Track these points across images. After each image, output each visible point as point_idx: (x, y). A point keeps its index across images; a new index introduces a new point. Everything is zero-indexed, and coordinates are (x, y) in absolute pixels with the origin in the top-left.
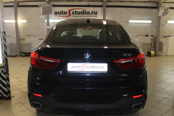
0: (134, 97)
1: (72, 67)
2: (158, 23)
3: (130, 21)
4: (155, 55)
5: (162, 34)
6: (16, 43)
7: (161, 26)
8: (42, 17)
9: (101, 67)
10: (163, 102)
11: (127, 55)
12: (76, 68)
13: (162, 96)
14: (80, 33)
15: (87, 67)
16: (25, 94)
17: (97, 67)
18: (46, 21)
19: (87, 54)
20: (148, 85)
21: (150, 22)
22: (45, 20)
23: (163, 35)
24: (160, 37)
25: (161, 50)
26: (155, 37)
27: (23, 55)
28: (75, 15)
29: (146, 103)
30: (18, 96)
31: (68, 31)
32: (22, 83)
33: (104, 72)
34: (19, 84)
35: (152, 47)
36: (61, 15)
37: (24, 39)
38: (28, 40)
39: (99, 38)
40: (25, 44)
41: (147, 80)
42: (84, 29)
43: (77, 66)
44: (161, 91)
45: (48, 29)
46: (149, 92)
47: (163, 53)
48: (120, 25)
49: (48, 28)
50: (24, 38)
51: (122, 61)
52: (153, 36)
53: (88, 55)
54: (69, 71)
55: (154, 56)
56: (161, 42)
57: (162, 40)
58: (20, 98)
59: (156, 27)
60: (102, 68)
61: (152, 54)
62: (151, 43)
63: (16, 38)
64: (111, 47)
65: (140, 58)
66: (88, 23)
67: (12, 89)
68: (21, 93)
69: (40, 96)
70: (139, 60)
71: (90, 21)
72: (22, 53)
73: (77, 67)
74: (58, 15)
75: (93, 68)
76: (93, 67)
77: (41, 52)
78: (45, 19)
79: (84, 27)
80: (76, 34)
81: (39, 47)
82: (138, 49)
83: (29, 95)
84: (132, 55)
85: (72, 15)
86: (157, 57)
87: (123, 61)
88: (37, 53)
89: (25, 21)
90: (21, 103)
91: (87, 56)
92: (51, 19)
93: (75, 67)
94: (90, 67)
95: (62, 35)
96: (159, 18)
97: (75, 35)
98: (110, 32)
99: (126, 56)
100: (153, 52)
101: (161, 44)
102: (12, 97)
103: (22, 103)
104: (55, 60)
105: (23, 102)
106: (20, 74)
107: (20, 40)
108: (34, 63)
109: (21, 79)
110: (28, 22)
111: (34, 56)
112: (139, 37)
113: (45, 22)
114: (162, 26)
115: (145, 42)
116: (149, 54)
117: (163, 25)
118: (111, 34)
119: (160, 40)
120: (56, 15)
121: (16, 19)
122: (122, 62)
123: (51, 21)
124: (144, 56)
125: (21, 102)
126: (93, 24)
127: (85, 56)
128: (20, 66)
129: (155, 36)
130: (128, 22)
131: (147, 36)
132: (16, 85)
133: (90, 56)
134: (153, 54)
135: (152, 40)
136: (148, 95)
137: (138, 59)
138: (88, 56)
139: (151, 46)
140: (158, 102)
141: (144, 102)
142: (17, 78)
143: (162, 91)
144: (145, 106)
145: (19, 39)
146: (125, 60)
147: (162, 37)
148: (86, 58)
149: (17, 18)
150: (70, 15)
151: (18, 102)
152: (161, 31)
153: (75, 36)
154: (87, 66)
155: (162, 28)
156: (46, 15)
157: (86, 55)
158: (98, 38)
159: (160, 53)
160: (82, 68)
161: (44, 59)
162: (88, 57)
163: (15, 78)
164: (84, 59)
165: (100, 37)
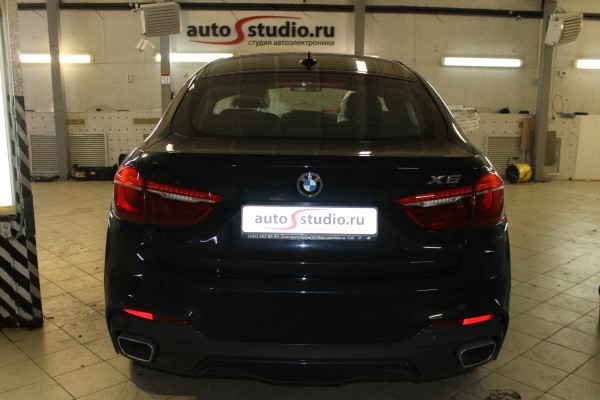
0: (466, 322)
1: (259, 220)
2: (543, 67)
3: (449, 61)
4: (533, 179)
5: (557, 105)
6: (54, 134)
7: (554, 79)
8: (145, 43)
9: (355, 221)
10: (559, 338)
11: (444, 180)
12: (270, 222)
13: (555, 319)
14: (278, 103)
15: (307, 219)
16: (92, 311)
17: (341, 221)
18: (158, 58)
19: (310, 176)
20: (512, 282)
21: (516, 63)
22: (154, 55)
23: (559, 110)
24: (550, 116)
25: (552, 159)
26: (534, 116)
27: (78, 175)
28: (257, 38)
29: (506, 343)
30: (68, 316)
31: (238, 96)
32: (80, 274)
33: (367, 236)
34: (68, 277)
35: (520, 151)
36: (211, 38)
37: (82, 122)
38: (94, 125)
39: (343, 119)
40: (87, 138)
41: (509, 265)
42: (293, 90)
43: (275, 216)
44: (552, 301)
45: (163, 86)
46: (515, 305)
47: (558, 171)
48: (415, 74)
49: (164, 82)
50: (82, 117)
51: (425, 199)
52: (527, 112)
53: (313, 178)
54: (247, 234)
55: (529, 181)
56: (554, 133)
57: (557, 126)
58: (72, 322)
59: (535, 82)
60: (360, 222)
61: (521, 176)
62: (520, 138)
63: (53, 115)
64: (384, 154)
65: (486, 192)
66: (309, 68)
67: (45, 292)
68: (76, 305)
69: (148, 316)
70: (482, 196)
71: (315, 63)
72: (77, 168)
73: (273, 219)
74: (199, 38)
75: (330, 223)
76: (329, 220)
77: (152, 168)
78: (156, 51)
79: (292, 84)
80: (267, 105)
81: (145, 152)
82: (481, 158)
83: (111, 315)
84: (461, 178)
85: (247, 39)
86: (539, 185)
87: (430, 199)
88: (137, 171)
89: (86, 59)
90: (79, 339)
91: (310, 184)
92: (175, 51)
93: (268, 220)
94: (318, 221)
95: (218, 110)
96: (548, 50)
97: (261, 107)
98: (381, 100)
99: (440, 183)
100: (524, 169)
101: (553, 141)
102: (45, 321)
103: (81, 340)
104: (199, 197)
105: (85, 338)
106: (71, 243)
107: (68, 122)
108: (126, 206)
109: (76, 259)
110: (95, 62)
111: (128, 180)
112: (476, 114)
113: (153, 62)
114: (557, 78)
115: (499, 133)
116: (511, 175)
117: (561, 75)
118: (385, 108)
119: (551, 128)
120: (194, 38)
121: (54, 50)
122: (428, 204)
123: (175, 58)
124: (501, 184)
125: (76, 336)
126: (321, 73)
127: (302, 183)
128: (68, 215)
129: (533, 112)
130: (440, 63)
131: (505, 111)
132: (60, 279)
133: (318, 183)
134: (525, 175)
135: (521, 125)
136: (511, 314)
137: (478, 194)
138: (313, 183)
139: (520, 146)
140: (544, 337)
141: (499, 340)
142: (61, 255)
143: (558, 300)
144: (501, 351)
145: (63, 119)
146: (435, 198)
147: (557, 117)
148: (307, 188)
149: (57, 46)
150: (241, 38)
151: (67, 336)
152: (552, 95)
153: (263, 111)
154: (310, 217)
155: (556, 86)
156: (157, 39)
157: (307, 178)
158: (340, 119)
159: (548, 172)
160: (290, 223)
161: (160, 193)
162: (311, 187)
163: (53, 256)
164: (298, 192)
165: (347, 115)
